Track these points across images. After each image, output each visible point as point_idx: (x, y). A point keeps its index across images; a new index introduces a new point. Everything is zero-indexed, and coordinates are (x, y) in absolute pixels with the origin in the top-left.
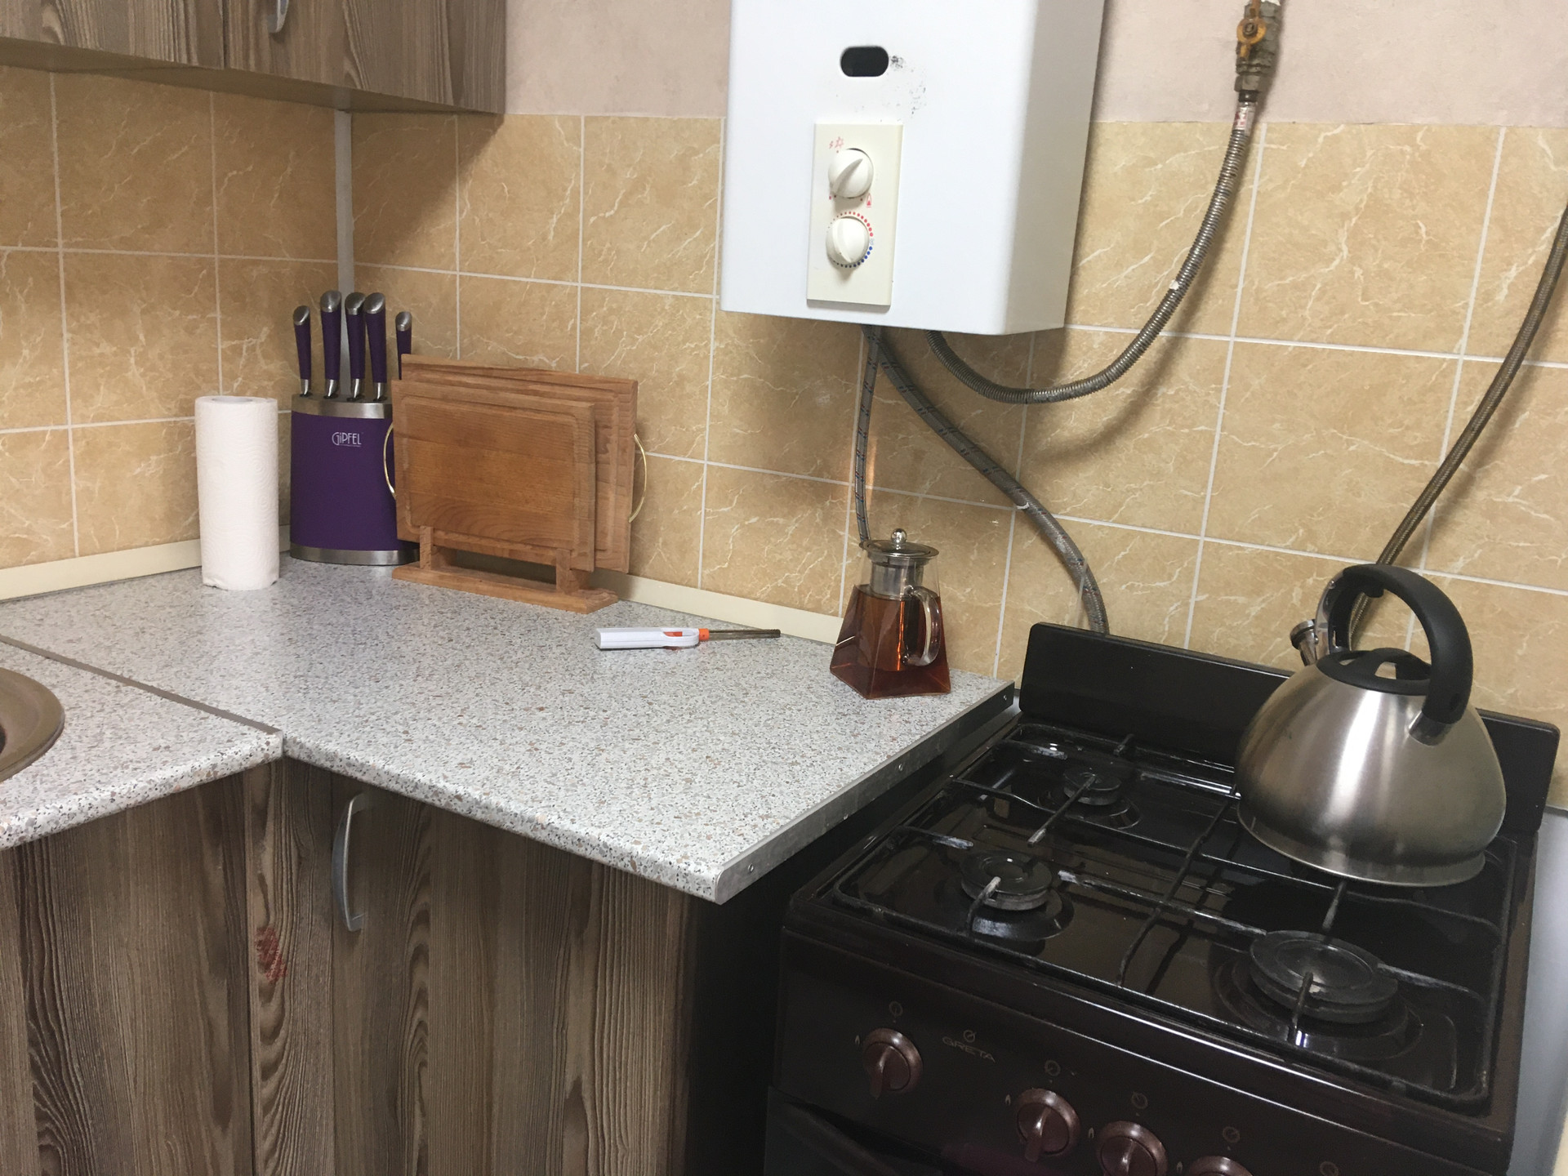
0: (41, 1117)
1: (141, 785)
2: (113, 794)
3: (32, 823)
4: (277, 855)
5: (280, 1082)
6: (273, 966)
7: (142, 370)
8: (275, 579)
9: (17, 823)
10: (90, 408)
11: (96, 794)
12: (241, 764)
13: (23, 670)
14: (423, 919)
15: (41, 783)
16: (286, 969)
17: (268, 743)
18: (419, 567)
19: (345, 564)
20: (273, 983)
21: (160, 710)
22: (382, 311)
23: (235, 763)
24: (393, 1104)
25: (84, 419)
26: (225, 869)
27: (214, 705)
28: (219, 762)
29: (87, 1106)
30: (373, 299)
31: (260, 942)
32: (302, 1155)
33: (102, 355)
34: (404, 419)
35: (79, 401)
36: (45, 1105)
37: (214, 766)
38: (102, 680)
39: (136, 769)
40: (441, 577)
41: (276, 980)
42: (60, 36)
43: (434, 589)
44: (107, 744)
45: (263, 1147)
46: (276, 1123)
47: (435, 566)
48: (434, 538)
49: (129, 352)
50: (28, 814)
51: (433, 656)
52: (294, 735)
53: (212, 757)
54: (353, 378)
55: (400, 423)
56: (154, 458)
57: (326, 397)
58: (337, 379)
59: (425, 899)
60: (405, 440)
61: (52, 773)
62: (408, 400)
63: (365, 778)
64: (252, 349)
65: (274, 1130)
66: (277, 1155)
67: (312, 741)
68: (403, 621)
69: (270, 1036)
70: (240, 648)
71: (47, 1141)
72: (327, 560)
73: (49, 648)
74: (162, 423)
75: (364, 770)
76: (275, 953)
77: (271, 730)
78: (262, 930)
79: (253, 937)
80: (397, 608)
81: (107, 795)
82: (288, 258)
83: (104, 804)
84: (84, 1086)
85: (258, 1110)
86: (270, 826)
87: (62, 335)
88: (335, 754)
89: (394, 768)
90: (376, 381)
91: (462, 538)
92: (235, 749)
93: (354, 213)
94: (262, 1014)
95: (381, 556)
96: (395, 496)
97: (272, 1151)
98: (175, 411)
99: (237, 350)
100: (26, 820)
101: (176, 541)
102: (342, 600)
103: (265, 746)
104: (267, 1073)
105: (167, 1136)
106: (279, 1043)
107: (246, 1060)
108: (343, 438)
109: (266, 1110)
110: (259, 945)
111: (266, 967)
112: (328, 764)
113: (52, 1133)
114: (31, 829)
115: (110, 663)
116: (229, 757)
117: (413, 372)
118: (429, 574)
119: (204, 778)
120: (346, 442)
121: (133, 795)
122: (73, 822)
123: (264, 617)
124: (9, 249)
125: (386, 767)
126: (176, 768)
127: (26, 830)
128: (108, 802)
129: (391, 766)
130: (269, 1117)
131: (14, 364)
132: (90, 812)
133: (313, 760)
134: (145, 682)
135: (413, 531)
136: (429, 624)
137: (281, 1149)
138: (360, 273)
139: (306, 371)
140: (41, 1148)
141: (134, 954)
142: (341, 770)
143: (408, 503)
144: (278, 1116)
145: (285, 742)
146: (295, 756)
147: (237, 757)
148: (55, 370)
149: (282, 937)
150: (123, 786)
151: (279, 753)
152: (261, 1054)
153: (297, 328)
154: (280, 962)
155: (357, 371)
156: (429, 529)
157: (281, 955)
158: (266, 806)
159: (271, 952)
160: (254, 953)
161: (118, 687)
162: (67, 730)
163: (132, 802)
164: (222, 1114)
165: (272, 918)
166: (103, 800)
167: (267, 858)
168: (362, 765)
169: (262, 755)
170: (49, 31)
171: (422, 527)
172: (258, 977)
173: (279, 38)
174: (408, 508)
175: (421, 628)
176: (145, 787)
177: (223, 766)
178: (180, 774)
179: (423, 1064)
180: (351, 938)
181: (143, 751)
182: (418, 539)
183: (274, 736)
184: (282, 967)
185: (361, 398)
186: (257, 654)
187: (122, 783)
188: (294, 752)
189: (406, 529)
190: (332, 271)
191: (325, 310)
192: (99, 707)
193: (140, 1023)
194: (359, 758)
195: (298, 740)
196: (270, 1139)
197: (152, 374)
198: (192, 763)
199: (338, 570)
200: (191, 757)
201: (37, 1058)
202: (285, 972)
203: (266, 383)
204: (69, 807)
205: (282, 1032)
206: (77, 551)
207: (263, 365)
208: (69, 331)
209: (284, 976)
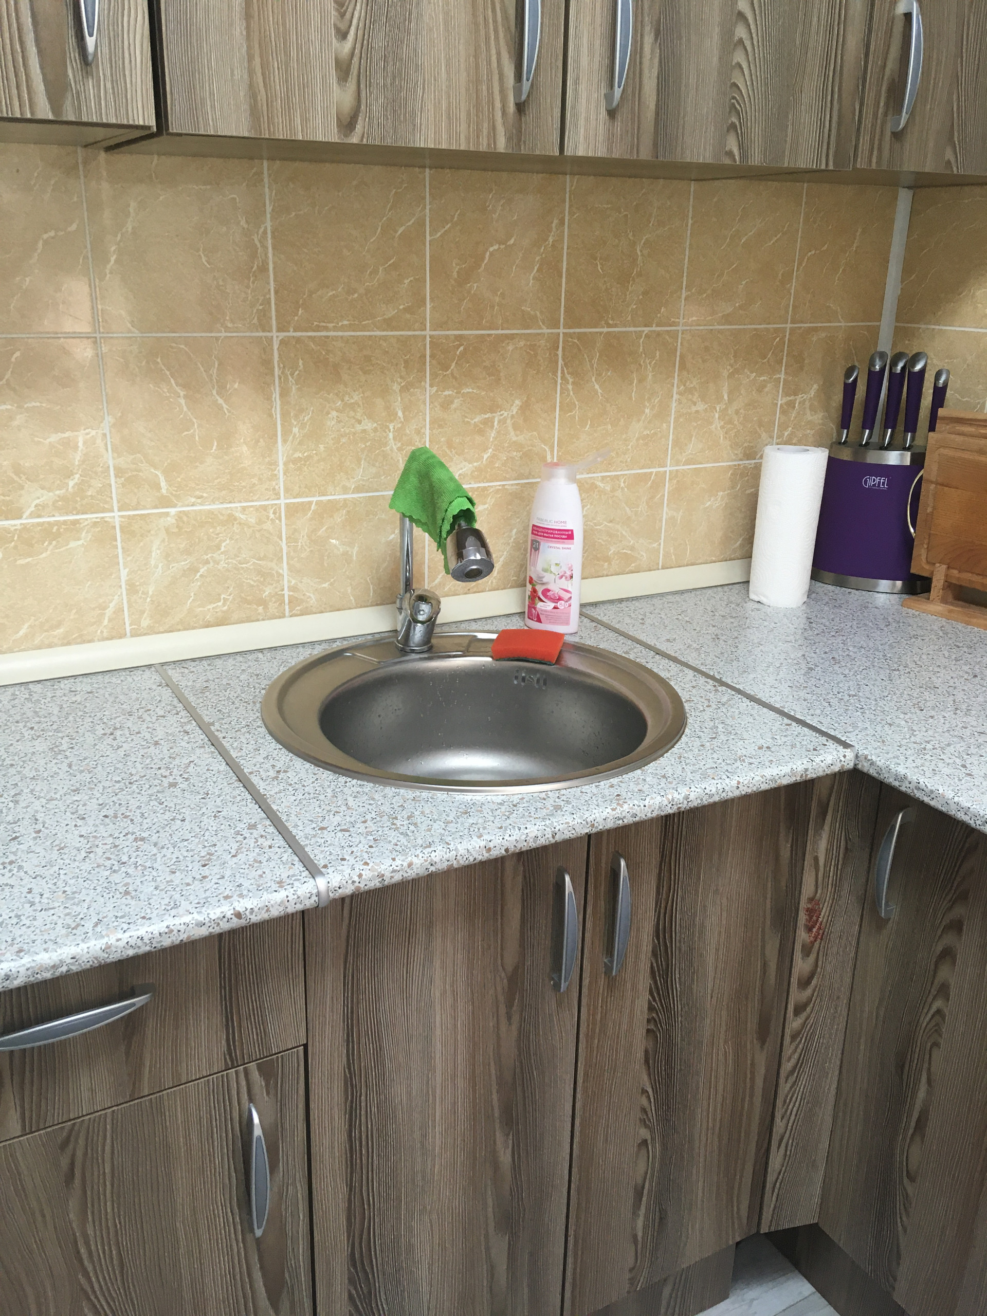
0: (651, 1008)
1: (757, 778)
2: (739, 783)
3: (687, 798)
4: (830, 842)
5: (806, 1020)
6: (814, 930)
7: (722, 423)
8: (805, 600)
9: (678, 797)
10: (684, 454)
11: (727, 781)
12: (824, 771)
13: (643, 661)
14: (957, 926)
15: (686, 765)
16: (823, 933)
17: (845, 756)
18: (929, 599)
19: (857, 590)
20: (813, 943)
21: (752, 712)
22: (923, 371)
23: (821, 770)
24: (901, 1067)
25: (678, 463)
26: (792, 846)
27: (792, 714)
28: (810, 767)
29: (679, 1006)
30: (915, 358)
31: (808, 908)
32: (813, 1080)
33: (697, 412)
34: (935, 468)
35: (677, 449)
36: (654, 1000)
37: (806, 770)
38: (702, 680)
39: (751, 764)
40: (950, 611)
41: (815, 941)
42: (737, 158)
43: (943, 621)
44: (723, 737)
45: (787, 1066)
46: (799, 1051)
47: (944, 601)
48: (946, 576)
49: (715, 408)
50: (684, 791)
51: (964, 690)
52: (866, 752)
53: (805, 762)
54: (886, 428)
55: (931, 470)
56: (721, 494)
57: (861, 445)
58: (871, 430)
59: (959, 911)
60: (932, 486)
61: (691, 757)
62: (942, 450)
63: (932, 803)
64: (802, 403)
65: (796, 1056)
66: (795, 1075)
67: (883, 761)
68: (924, 651)
69: (805, 983)
70: (795, 662)
71: (652, 1027)
72: (841, 584)
73: (655, 644)
74: (730, 466)
75: (932, 796)
76: (817, 920)
77: (846, 745)
78: (811, 900)
79: (803, 904)
80: (916, 637)
81: (734, 783)
82: (843, 324)
83: (732, 789)
84: (680, 992)
85: (787, 1039)
86: (829, 818)
87: (672, 397)
88: (905, 777)
89: (964, 801)
90: (906, 431)
91: (975, 578)
92: (821, 758)
93: (902, 282)
94: (801, 966)
95: (884, 585)
96: (914, 535)
97: (792, 1072)
98: (741, 456)
99: (791, 405)
100: (683, 795)
101: (726, 560)
102: (865, 625)
103: (843, 759)
104: (798, 1010)
105: (726, 1042)
106: (809, 991)
107: (785, 995)
108: (872, 481)
109: (793, 1037)
110: (807, 911)
111: (809, 929)
112: (896, 784)
113: (655, 1021)
114: (686, 802)
115: (702, 664)
116: (817, 764)
117: (947, 424)
118: (940, 607)
119: (798, 778)
120: (874, 485)
121: (751, 785)
122: (711, 800)
123: (806, 634)
124: (646, 330)
125: (956, 799)
126: (780, 768)
127: (683, 803)
128: (735, 788)
129: (961, 799)
130: (794, 1044)
131: (639, 421)
132: (724, 794)
133: (882, 777)
134: (732, 684)
135: (927, 567)
136: (950, 656)
137: (798, 1073)
138: (900, 333)
139: (845, 423)
140: (648, 1031)
141: (724, 901)
142: (909, 791)
143: (926, 541)
144: (801, 1046)
145: (857, 756)
146: (865, 770)
147: (823, 764)
148: (664, 425)
149: (824, 909)
150: (745, 778)
151: (851, 766)
152: (796, 996)
153: (846, 385)
154: (820, 928)
155: (890, 421)
156: (944, 567)
157: (821, 922)
158: (828, 804)
159: (815, 918)
160: (802, 917)
161: (715, 686)
162: (690, 720)
163: (750, 791)
164: (763, 1034)
165: (819, 891)
166: (732, 787)
167: (823, 845)
168: (932, 792)
169: (840, 765)
170: (730, 154)
171: (938, 565)
172: (802, 936)
173: (898, 136)
174: (925, 546)
175: (944, 660)
176: (760, 780)
177: (812, 771)
178: (782, 773)
179: (936, 1044)
180: (880, 924)
181: (751, 749)
182: (932, 573)
183: (849, 750)
184: (821, 932)
185: (890, 447)
186: (811, 669)
187: (744, 774)
188: (865, 767)
189: (920, 565)
190: (874, 333)
191: (872, 369)
192: (706, 703)
193: (721, 952)
194: (928, 785)
195: (869, 757)
196: (793, 1061)
197: (729, 426)
198: (790, 765)
199: (852, 595)
200: (790, 760)
201: (655, 965)
202: (822, 936)
203: (809, 431)
204: (710, 789)
205: (814, 982)
206: (660, 564)
207: (809, 416)
208: (679, 393)
209: (822, 939)
